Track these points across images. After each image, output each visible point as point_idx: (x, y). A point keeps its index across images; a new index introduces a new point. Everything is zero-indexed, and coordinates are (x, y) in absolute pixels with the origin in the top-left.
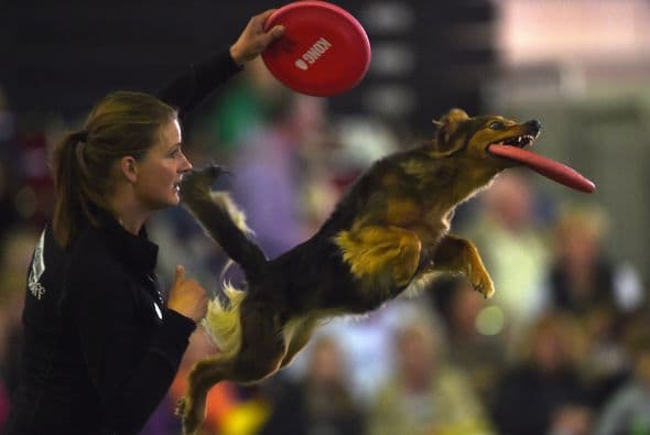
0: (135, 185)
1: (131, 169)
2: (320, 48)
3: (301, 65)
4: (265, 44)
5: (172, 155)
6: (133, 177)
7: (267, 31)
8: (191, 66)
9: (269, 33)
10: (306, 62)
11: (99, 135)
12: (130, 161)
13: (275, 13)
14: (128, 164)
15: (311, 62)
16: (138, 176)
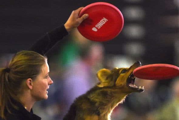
0: (31, 90)
1: (30, 84)
2: (103, 22)
3: (94, 29)
4: (80, 22)
5: (46, 77)
6: (31, 87)
7: (80, 17)
8: (47, 33)
9: (82, 18)
10: (97, 28)
11: (16, 70)
12: (30, 80)
13: (83, 9)
14: (29, 82)
15: (99, 28)
16: (33, 87)
